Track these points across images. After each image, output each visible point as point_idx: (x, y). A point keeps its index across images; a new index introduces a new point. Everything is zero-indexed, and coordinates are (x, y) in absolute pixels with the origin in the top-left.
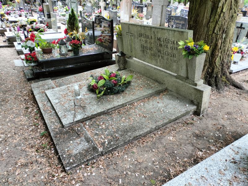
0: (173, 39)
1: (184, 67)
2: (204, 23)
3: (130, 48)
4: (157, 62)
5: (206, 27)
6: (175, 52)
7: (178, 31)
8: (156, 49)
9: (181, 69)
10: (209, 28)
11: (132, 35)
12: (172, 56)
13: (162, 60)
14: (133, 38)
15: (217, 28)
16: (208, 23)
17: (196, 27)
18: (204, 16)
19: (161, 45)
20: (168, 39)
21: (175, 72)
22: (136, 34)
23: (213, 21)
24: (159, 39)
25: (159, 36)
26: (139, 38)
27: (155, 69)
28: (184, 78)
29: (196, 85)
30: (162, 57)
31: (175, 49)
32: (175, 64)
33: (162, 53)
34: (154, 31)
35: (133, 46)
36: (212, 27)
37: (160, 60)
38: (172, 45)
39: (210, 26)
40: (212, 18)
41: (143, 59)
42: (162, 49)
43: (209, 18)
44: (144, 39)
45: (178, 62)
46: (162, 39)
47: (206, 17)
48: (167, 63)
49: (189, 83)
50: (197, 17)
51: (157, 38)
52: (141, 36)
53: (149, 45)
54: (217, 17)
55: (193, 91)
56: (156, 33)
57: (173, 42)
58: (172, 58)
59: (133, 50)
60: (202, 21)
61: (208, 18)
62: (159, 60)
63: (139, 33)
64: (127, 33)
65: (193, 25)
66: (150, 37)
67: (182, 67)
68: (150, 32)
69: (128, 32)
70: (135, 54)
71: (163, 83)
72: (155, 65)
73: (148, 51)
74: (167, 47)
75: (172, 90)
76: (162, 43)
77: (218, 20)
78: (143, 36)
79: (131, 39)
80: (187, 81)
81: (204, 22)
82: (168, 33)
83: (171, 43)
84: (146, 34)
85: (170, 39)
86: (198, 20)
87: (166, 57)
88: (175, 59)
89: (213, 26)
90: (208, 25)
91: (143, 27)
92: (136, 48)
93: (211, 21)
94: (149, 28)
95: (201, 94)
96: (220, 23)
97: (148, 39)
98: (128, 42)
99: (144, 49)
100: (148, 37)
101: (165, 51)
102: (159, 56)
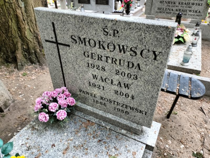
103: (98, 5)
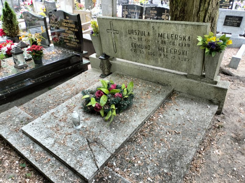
0: (184, 35)
1: (199, 65)
2: (193, 13)
3: (112, 47)
4: (157, 62)
5: (196, 17)
6: (185, 49)
7: (191, 25)
8: (155, 48)
9: (193, 67)
10: (200, 17)
11: (116, 32)
12: (181, 53)
13: (164, 59)
14: (118, 35)
15: (207, 17)
16: (198, 13)
17: (184, 17)
18: (193, 5)
19: (164, 42)
20: (176, 35)
21: (186, 71)
22: (123, 31)
23: (203, 10)
24: (161, 36)
25: (162, 31)
26: (129, 36)
27: (153, 69)
28: (198, 77)
29: (216, 83)
30: (166, 56)
31: (186, 45)
32: (185, 62)
33: (166, 51)
34: (153, 27)
35: (118, 45)
36: (202, 17)
37: (162, 60)
38: (181, 42)
39: (200, 15)
40: (202, 7)
41: (135, 59)
42: (165, 47)
43: (199, 7)
44: (136, 37)
45: (190, 60)
46: (166, 36)
47: (195, 6)
48: (172, 62)
49: (206, 82)
50: (184, 6)
51: (157, 35)
52: (132, 32)
53: (144, 44)
54: (206, 5)
55: (213, 90)
56: (156, 28)
57: (183, 38)
58: (181, 56)
59: (119, 50)
60: (192, 10)
61: (197, 6)
62: (159, 59)
63: (128, 29)
64: (108, 31)
65: (180, 15)
66: (146, 34)
67: (195, 65)
68: (147, 27)
69: (110, 29)
70: (121, 54)
71: (168, 84)
72: (153, 65)
73: (144, 50)
74: (173, 44)
75: (182, 91)
76: (166, 39)
77: (208, 8)
78: (135, 33)
79: (115, 37)
80: (202, 80)
81: (194, 11)
82: (177, 28)
83: (180, 39)
84: (140, 30)
85: (179, 34)
86: (186, 9)
87: (170, 56)
88: (185, 56)
89: (203, 15)
90: (199, 15)
91: (135, 22)
92: (124, 47)
93: (201, 9)
94: (146, 23)
95: (224, 92)
96: (209, 11)
97: (143, 37)
98: (109, 41)
99: (135, 48)
100: (143, 34)
101: (170, 49)
102: (160, 55)
103: (226, 26)
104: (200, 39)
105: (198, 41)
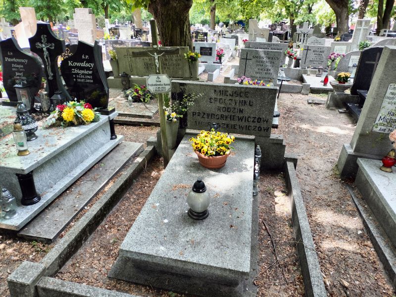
1: (188, 71)
2: (178, 42)
3: (129, 68)
5: (180, 44)
18: (177, 39)
23: (183, 41)
43: (180, 40)
45: (183, 69)
59: (134, 69)
69: (127, 55)
74: (172, 60)
77: (186, 40)
86: (173, 40)
87: (171, 67)
92: (138, 66)
98: (126, 63)
102: (165, 68)
103: (202, 56)
104: (185, 55)
105: (185, 56)
